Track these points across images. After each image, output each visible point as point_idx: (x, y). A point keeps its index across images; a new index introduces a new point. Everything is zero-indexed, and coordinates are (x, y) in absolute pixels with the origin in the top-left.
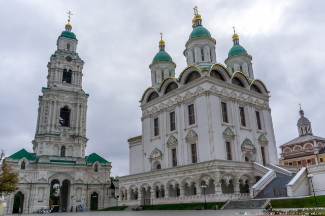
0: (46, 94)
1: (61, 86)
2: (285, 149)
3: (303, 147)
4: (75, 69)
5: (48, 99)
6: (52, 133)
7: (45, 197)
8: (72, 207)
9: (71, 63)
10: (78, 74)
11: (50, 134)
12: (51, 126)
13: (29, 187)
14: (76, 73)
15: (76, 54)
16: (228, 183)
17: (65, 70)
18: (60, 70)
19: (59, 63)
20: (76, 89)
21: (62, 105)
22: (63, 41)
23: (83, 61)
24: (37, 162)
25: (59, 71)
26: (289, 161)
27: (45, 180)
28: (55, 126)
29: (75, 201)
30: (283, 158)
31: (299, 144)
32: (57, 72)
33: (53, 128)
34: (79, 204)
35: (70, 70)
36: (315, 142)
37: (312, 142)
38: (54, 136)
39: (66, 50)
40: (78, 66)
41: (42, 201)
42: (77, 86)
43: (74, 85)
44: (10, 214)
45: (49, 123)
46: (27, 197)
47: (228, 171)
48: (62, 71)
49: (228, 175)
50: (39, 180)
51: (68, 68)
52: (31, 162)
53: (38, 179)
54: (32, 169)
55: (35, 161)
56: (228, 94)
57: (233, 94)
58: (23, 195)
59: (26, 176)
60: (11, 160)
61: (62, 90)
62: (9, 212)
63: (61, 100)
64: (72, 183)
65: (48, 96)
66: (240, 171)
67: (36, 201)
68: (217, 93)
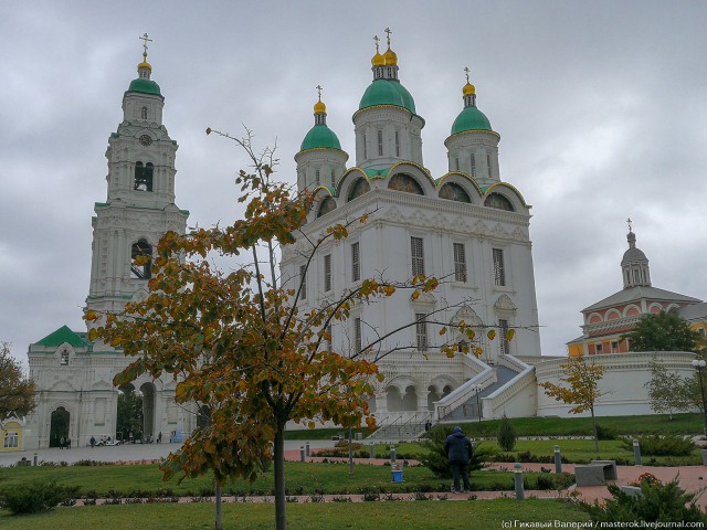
0: (102, 215)
1: (131, 198)
2: (590, 316)
3: (622, 312)
4: (157, 160)
5: (106, 226)
6: (117, 293)
7: (108, 417)
8: (160, 436)
9: (151, 148)
10: (165, 171)
11: (114, 296)
12: (114, 279)
13: (78, 398)
14: (161, 169)
15: (160, 128)
16: (403, 391)
17: (139, 163)
18: (129, 165)
19: (126, 150)
20: (162, 202)
21: (135, 239)
22: (132, 102)
23: (174, 143)
24: (89, 352)
25: (125, 166)
26: (598, 341)
27: (107, 385)
28: (123, 280)
29: (166, 423)
30: (587, 336)
31: (617, 308)
32: (121, 170)
33: (118, 284)
34: (173, 428)
35: (149, 164)
36: (644, 304)
37: (638, 303)
38: (121, 300)
39: (140, 120)
40: (165, 154)
41: (104, 424)
42: (164, 196)
43: (158, 194)
44: (44, 448)
45: (110, 274)
46: (74, 416)
47: (402, 371)
48: (134, 167)
49: (403, 377)
50: (96, 384)
51: (145, 161)
52: (80, 350)
53: (93, 382)
54: (81, 364)
55: (86, 349)
56: (427, 220)
57: (439, 218)
58: (68, 414)
59: (71, 378)
60: (42, 349)
61: (133, 207)
62: (42, 445)
63: (133, 228)
64: (158, 388)
65: (106, 220)
66: (431, 370)
67: (91, 425)
68: (402, 221)
